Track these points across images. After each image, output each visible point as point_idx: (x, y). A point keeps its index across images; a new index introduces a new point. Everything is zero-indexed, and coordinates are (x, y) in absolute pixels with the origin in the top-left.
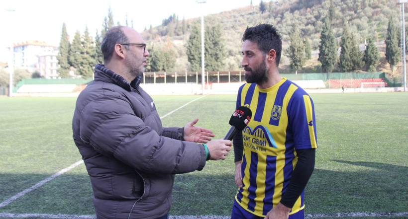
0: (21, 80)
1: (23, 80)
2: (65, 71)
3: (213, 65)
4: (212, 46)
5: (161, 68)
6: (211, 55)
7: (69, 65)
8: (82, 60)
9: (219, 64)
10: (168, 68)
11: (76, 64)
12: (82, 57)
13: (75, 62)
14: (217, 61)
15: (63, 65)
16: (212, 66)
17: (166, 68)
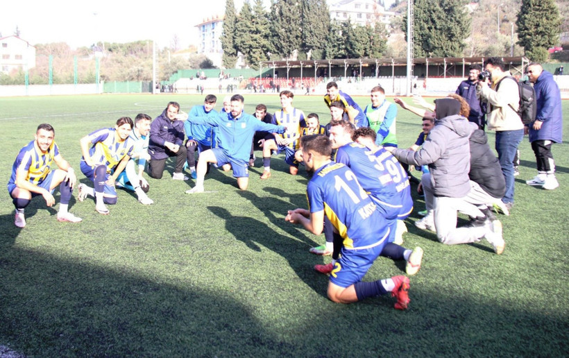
0: (177, 72)
1: (179, 72)
2: (230, 58)
3: (444, 48)
4: (443, 15)
5: (361, 53)
6: (440, 29)
7: (234, 50)
8: (251, 43)
9: (456, 45)
10: (373, 53)
11: (244, 48)
12: (252, 37)
13: (242, 44)
14: (451, 41)
15: (227, 50)
16: (442, 48)
17: (369, 52)
